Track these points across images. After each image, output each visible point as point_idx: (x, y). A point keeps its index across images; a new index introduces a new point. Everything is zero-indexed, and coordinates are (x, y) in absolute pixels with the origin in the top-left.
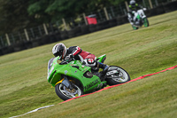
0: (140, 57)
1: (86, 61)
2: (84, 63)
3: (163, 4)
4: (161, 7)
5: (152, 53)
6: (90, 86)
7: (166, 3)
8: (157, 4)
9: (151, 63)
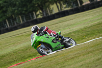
0: (15, 52)
1: (52, 34)
2: (51, 35)
3: (29, 21)
4: (28, 22)
5: (23, 50)
6: (56, 48)
7: (30, 20)
8: (25, 21)
9: (22, 56)
